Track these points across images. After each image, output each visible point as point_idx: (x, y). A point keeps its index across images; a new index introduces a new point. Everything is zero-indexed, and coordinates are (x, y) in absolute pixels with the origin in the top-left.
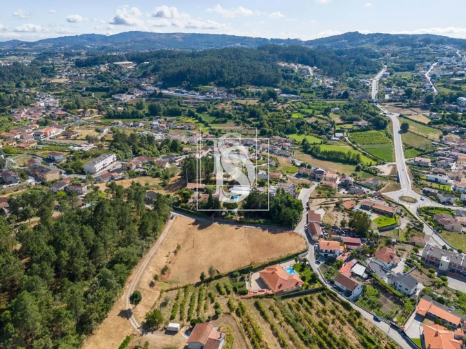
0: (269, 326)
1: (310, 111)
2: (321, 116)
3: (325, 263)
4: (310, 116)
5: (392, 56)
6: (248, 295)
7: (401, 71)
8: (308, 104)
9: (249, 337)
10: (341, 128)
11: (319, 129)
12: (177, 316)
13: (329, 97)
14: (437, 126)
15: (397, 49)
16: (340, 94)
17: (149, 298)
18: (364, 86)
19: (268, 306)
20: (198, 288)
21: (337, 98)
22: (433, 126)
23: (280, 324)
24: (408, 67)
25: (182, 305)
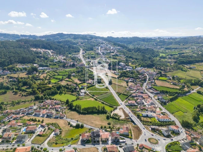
1: (61, 77)
2: (67, 79)
4: (62, 80)
5: (81, 44)
7: (89, 51)
8: (57, 72)
10: (82, 86)
11: (71, 89)
13: (66, 67)
14: (122, 78)
15: (82, 41)
16: (71, 65)
18: (78, 59)
21: (70, 67)
22: (120, 78)
24: (91, 49)
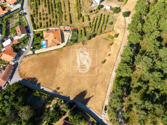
0: (70, 12)
3: (21, 49)
6: (73, 28)
9: (80, 4)
12: (106, 17)
17: (118, 24)
19: (67, 21)
20: (95, 33)
23: (65, 12)
25: (104, 23)
